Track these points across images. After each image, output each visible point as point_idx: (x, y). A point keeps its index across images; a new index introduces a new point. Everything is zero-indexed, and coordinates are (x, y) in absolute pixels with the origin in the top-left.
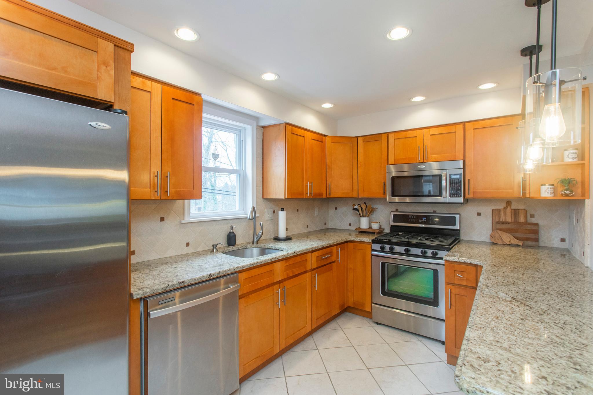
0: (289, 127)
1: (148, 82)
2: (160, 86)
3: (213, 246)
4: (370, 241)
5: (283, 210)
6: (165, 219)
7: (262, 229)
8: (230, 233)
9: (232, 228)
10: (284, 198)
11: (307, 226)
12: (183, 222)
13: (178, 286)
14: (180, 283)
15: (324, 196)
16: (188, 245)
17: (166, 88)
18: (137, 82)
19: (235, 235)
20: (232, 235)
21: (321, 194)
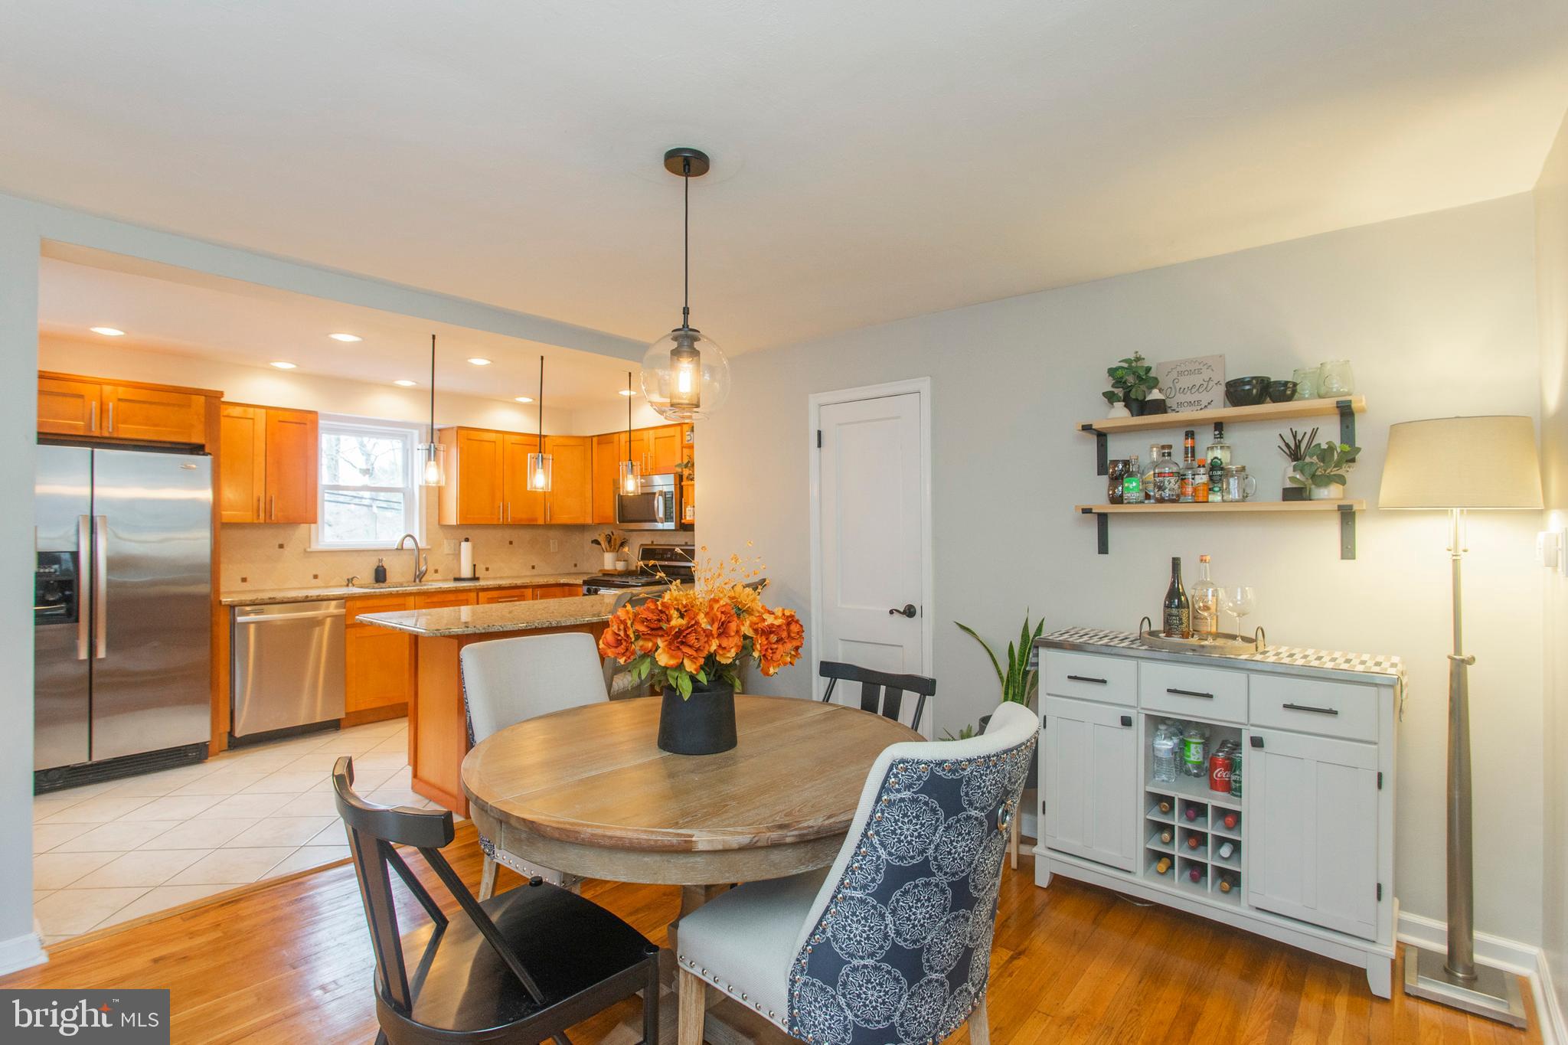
0: (464, 432)
1: (251, 410)
2: (264, 411)
3: (348, 580)
4: (581, 582)
5: (467, 540)
6: (285, 546)
7: (426, 563)
8: (378, 567)
9: (380, 561)
10: (455, 524)
11: (533, 567)
12: (308, 550)
13: (269, 601)
14: (270, 598)
15: (541, 522)
16: (316, 577)
17: (272, 412)
18: (236, 412)
19: (385, 570)
20: (380, 569)
21: (536, 520)
